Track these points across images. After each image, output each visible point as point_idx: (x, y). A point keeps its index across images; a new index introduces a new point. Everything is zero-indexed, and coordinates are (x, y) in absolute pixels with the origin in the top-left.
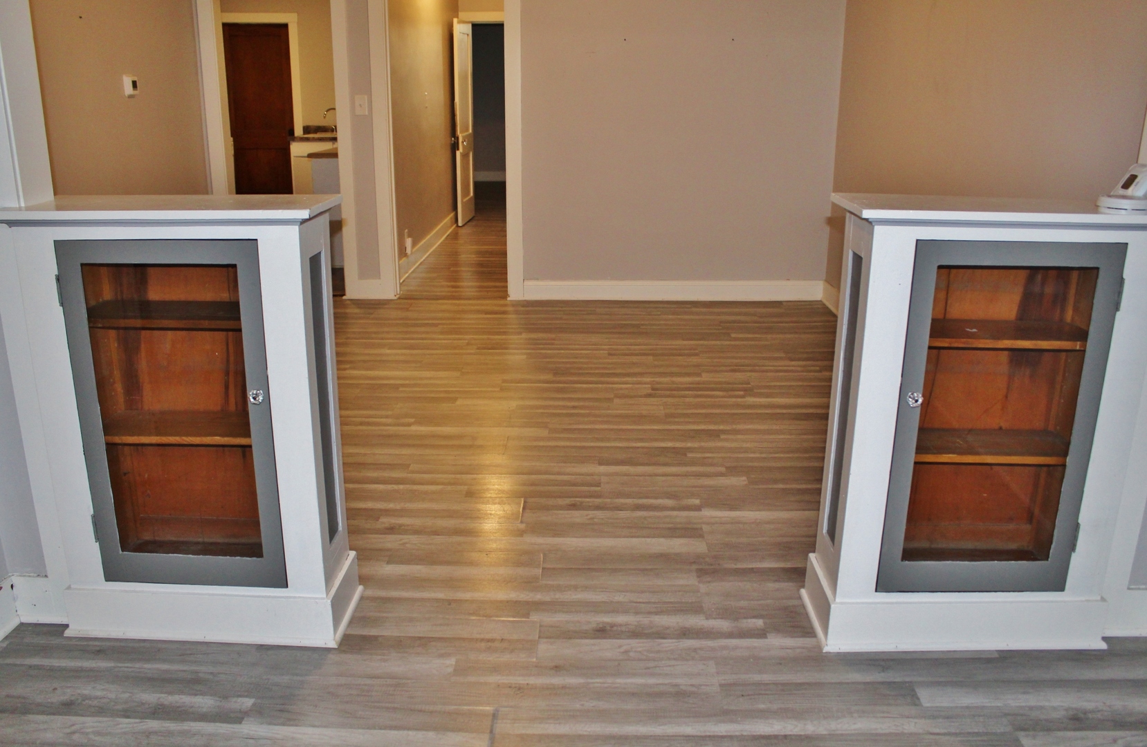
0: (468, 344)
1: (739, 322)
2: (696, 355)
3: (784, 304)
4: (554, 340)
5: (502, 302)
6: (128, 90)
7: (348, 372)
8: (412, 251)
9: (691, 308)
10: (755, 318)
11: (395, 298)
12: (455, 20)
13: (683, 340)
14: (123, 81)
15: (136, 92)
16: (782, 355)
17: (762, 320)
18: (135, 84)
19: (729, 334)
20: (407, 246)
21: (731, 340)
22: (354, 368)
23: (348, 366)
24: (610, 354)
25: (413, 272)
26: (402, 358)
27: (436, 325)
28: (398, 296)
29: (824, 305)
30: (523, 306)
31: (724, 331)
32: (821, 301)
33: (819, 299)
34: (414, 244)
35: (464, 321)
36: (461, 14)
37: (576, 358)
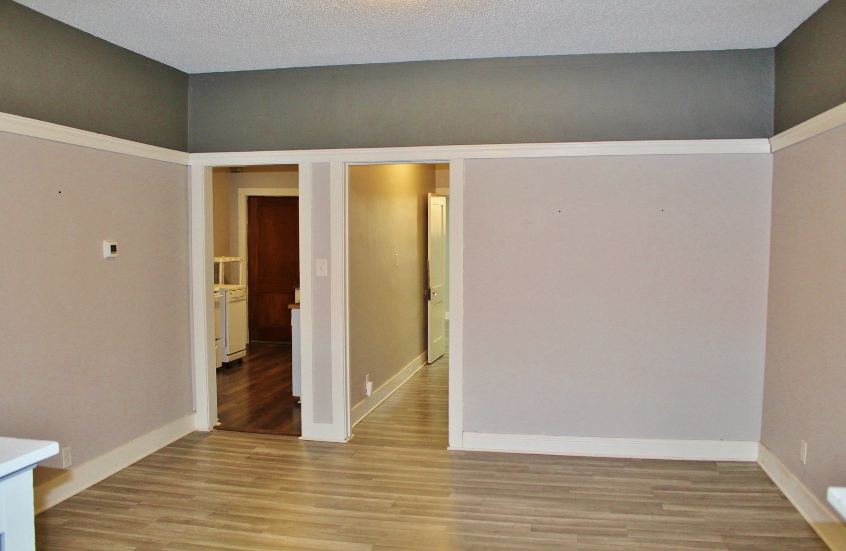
0: (394, 505)
1: (673, 488)
2: (624, 535)
3: (718, 464)
4: (480, 505)
5: (441, 452)
6: (107, 252)
7: (263, 535)
8: (372, 393)
9: (623, 467)
10: (688, 484)
11: (345, 442)
12: (430, 194)
13: (613, 512)
14: (102, 245)
15: (114, 255)
16: (719, 540)
17: (696, 486)
18: (113, 249)
19: (660, 505)
20: (367, 389)
21: (661, 515)
22: (270, 531)
23: (265, 527)
24: (533, 530)
25: (372, 412)
26: (323, 520)
27: (370, 477)
28: (348, 440)
29: (760, 468)
30: (460, 458)
31: (656, 501)
32: (756, 462)
33: (755, 460)
34: (374, 387)
35: (398, 475)
36: (438, 190)
37: (496, 532)
